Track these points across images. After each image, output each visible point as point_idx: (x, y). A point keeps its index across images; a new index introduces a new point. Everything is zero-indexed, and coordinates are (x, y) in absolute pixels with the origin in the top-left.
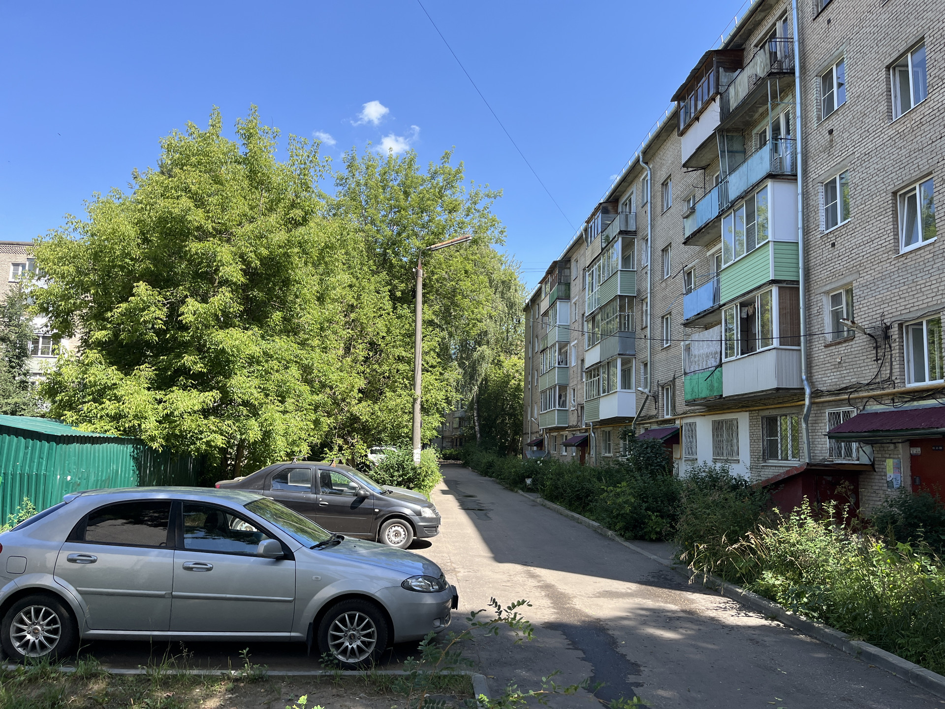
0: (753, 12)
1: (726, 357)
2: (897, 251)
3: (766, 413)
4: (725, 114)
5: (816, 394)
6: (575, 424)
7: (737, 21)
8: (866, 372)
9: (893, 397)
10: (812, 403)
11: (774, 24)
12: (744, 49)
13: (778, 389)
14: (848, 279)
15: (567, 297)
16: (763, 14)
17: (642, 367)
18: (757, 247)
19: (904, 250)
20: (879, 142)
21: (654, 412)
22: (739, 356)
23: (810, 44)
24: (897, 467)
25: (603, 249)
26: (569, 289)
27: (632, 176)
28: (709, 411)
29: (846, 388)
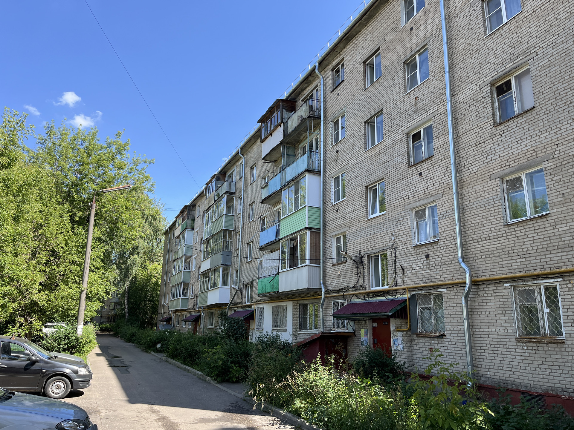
0: (302, 83)
1: (282, 269)
2: (367, 217)
3: (302, 302)
4: (286, 134)
5: (328, 292)
6: (192, 307)
7: (293, 86)
8: (351, 280)
9: (365, 295)
10: (325, 297)
11: (312, 91)
12: (296, 101)
13: (308, 289)
14: (344, 230)
15: (192, 228)
16: (306, 85)
17: (235, 273)
18: (300, 208)
19: (371, 217)
20: (360, 160)
21: (240, 301)
22: (289, 269)
23: (329, 105)
24: (366, 334)
25: (215, 201)
26: (194, 223)
27: (234, 161)
28: (271, 300)
29: (342, 289)
